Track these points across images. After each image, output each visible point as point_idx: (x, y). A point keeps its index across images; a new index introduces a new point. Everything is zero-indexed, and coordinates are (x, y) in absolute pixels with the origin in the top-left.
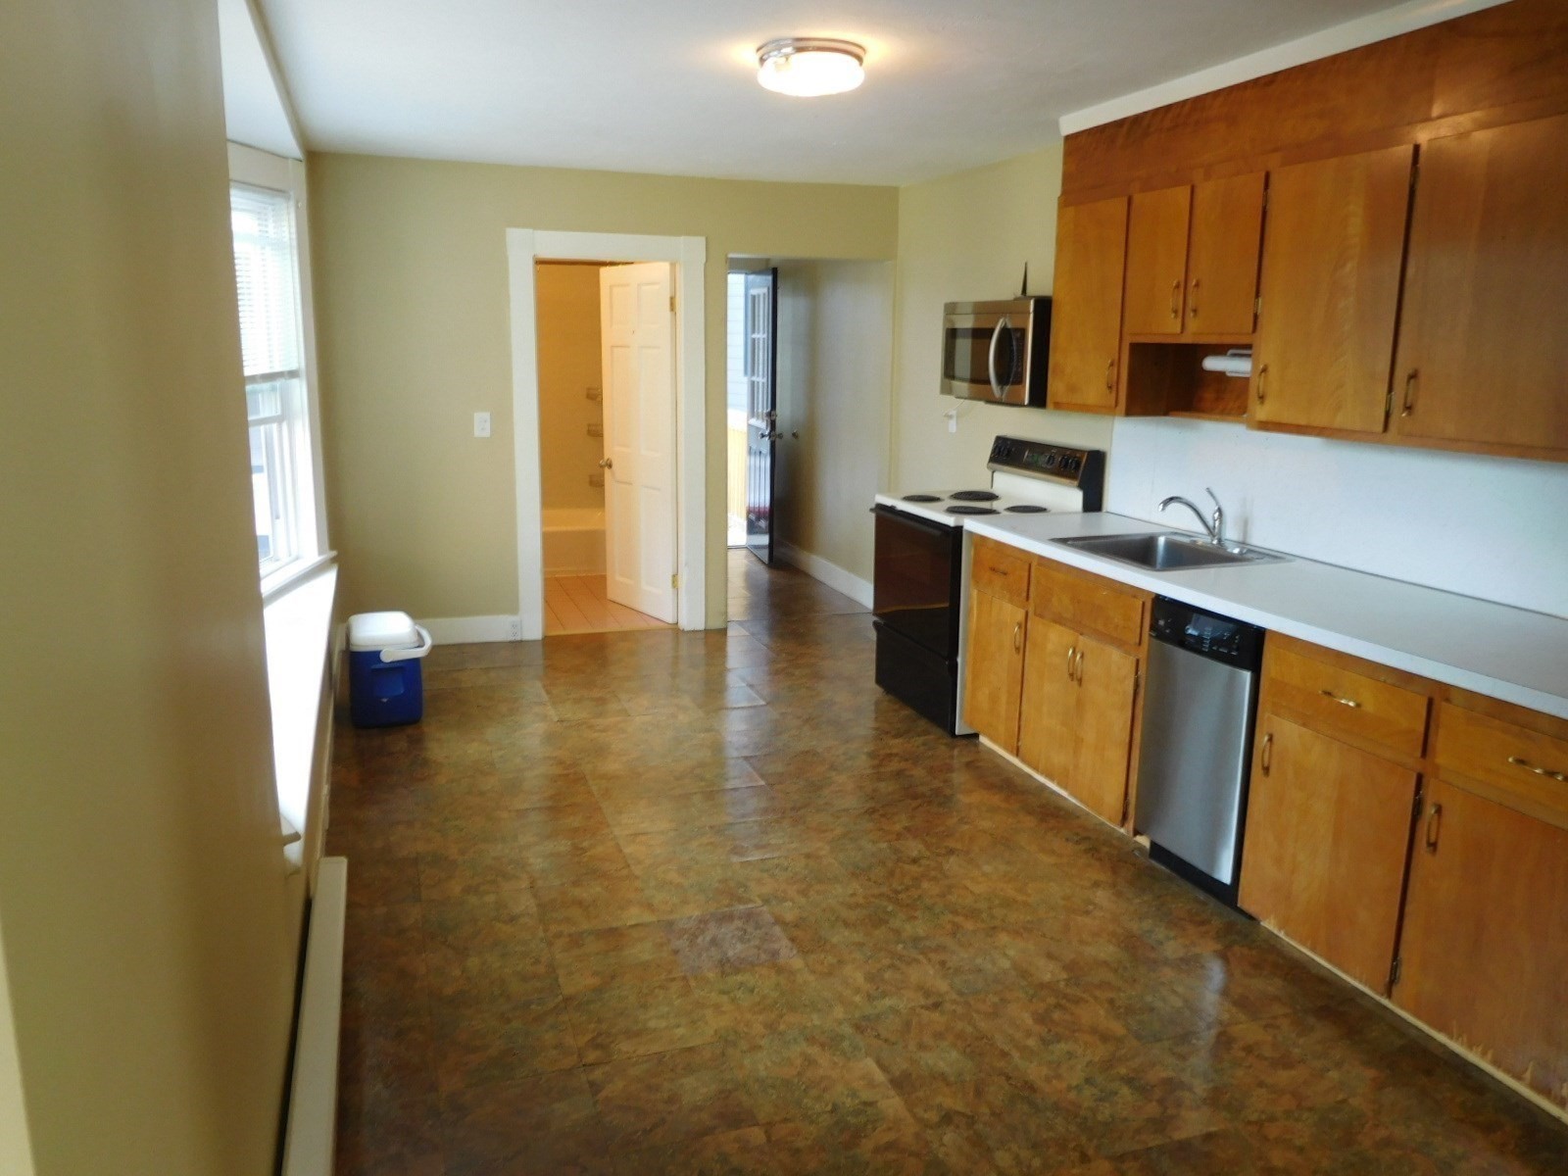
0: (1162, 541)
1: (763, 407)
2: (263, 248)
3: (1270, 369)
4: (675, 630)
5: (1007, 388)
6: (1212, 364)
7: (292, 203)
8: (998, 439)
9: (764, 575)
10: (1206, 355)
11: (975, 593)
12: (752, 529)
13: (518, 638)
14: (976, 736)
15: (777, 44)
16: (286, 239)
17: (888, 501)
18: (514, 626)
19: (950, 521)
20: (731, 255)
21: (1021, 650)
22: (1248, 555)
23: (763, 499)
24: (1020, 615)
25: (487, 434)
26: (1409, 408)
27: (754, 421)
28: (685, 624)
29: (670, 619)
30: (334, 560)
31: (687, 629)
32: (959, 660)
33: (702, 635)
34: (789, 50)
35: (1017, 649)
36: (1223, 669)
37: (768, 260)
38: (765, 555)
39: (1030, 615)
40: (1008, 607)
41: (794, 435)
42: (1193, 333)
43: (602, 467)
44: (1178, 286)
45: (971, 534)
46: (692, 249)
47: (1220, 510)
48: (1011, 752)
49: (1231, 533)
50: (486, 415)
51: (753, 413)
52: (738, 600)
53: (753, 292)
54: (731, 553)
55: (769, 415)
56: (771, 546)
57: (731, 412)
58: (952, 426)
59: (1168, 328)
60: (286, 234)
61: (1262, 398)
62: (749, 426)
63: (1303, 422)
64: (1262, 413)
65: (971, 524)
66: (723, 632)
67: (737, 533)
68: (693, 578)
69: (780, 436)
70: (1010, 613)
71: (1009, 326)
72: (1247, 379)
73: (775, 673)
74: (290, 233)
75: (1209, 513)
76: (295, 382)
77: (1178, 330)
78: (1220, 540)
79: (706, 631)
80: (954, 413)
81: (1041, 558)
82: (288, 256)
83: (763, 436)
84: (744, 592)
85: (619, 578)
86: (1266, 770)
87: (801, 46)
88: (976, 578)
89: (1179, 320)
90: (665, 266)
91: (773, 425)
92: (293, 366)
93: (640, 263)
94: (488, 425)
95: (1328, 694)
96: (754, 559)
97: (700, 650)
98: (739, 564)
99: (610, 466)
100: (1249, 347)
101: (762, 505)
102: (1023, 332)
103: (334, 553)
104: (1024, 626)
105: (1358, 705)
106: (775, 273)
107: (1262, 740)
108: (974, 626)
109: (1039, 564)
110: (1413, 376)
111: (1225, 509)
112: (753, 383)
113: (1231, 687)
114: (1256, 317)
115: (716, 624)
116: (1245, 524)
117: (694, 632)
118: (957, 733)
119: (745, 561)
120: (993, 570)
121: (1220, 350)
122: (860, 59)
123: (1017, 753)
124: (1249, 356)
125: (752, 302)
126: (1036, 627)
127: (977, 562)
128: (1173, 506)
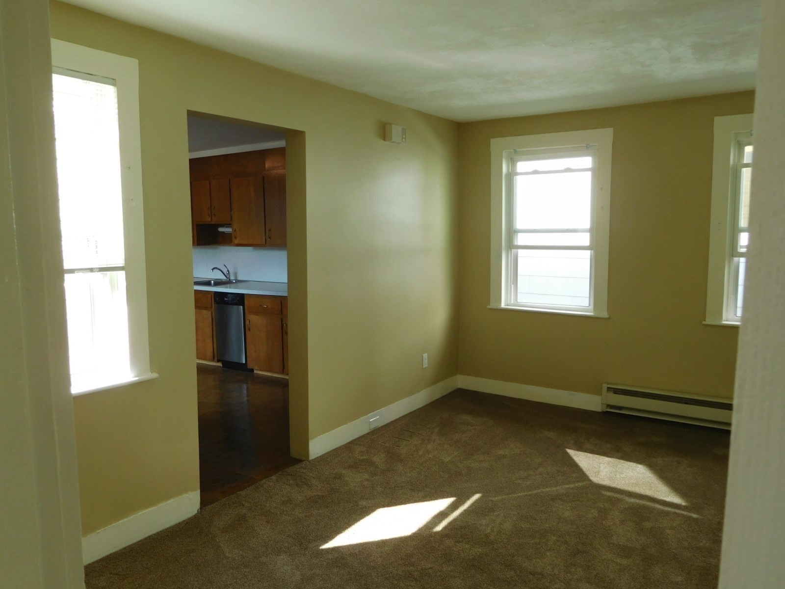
0: (212, 282)
3: (237, 230)
6: (221, 229)
10: (219, 227)
22: (238, 281)
26: (270, 238)
36: (235, 307)
42: (215, 220)
44: (209, 208)
47: (228, 271)
49: (232, 278)
59: (207, 219)
61: (236, 238)
63: (247, 243)
64: (236, 242)
72: (231, 234)
75: (225, 271)
77: (210, 220)
78: (229, 279)
86: (249, 329)
89: (210, 218)
95: (260, 306)
100: (230, 225)
105: (267, 306)
107: (247, 322)
110: (270, 230)
111: (229, 270)
113: (238, 310)
114: (231, 216)
116: (236, 274)
121: (223, 226)
124: (231, 227)
128: (215, 270)
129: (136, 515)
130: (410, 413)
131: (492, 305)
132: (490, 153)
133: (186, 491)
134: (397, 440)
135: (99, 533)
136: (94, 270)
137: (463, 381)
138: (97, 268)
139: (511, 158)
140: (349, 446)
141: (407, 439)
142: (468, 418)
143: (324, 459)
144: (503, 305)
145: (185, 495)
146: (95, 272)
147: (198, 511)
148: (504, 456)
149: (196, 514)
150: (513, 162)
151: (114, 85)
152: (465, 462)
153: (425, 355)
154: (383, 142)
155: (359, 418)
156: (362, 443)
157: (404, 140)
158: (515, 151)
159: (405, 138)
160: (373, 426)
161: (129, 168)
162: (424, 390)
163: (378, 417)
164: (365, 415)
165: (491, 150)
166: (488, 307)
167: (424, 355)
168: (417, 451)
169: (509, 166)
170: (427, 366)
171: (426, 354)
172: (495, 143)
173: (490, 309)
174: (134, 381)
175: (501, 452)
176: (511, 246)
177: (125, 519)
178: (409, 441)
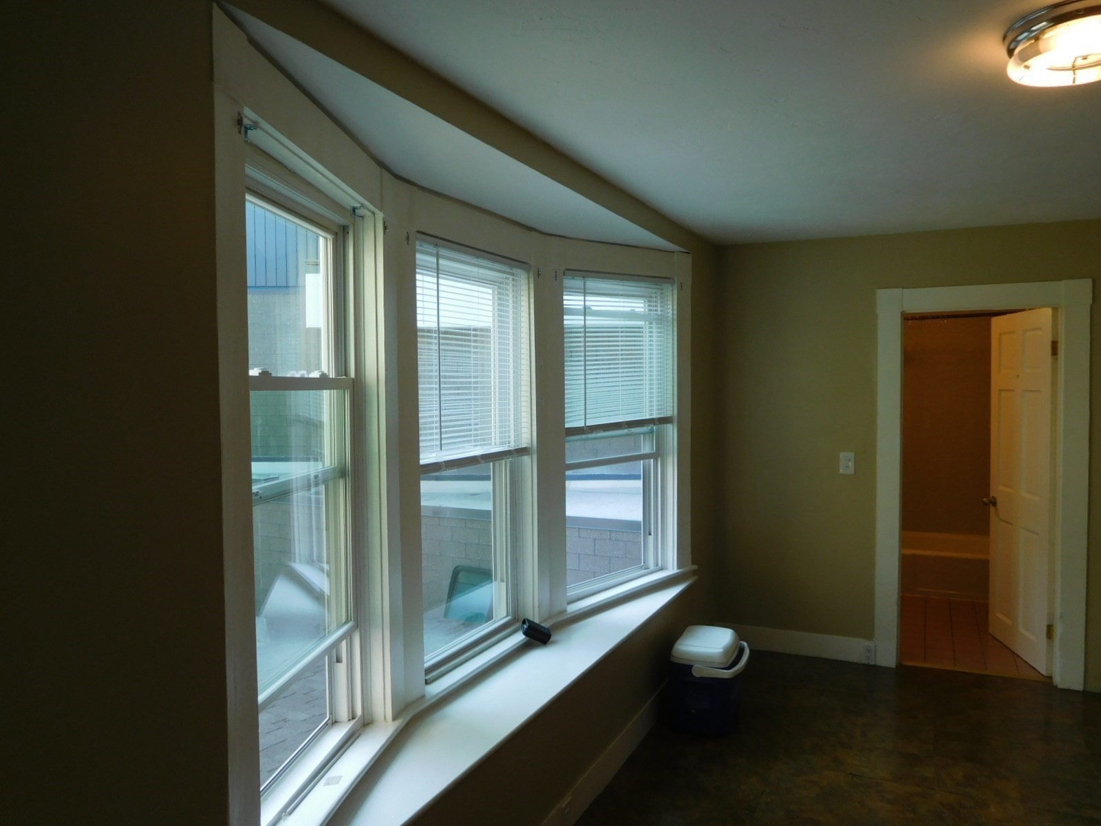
2: (651, 323)
4: (1047, 683)
7: (675, 287)
13: (872, 663)
16: (670, 315)
18: (869, 651)
25: (851, 471)
28: (1059, 681)
29: (1043, 673)
30: (694, 573)
31: (1061, 686)
33: (1081, 696)
43: (985, 504)
46: (1078, 292)
50: (851, 455)
60: (670, 311)
68: (1070, 630)
74: (673, 310)
76: (670, 426)
79: (1085, 693)
82: (670, 328)
85: (999, 615)
92: (669, 414)
94: (851, 464)
99: (995, 504)
103: (695, 567)
117: (1069, 690)
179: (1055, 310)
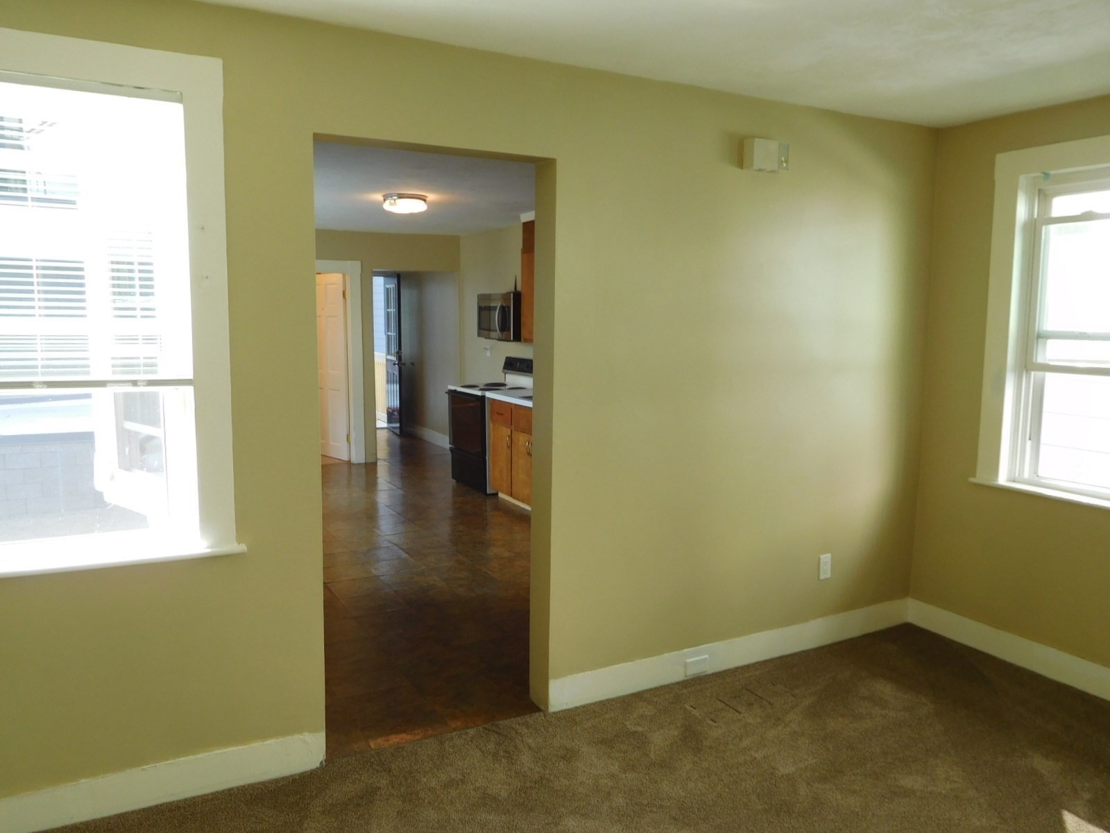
1: (394, 349)
4: (349, 463)
5: (505, 333)
8: (507, 358)
9: (397, 441)
11: (491, 425)
12: (390, 420)
14: (497, 494)
15: (391, 196)
17: (452, 388)
19: (479, 393)
20: (374, 270)
21: (510, 447)
23: (396, 403)
24: (509, 433)
27: (389, 357)
28: (354, 460)
29: (346, 458)
31: (355, 463)
32: (487, 458)
33: (364, 465)
34: (396, 197)
35: (508, 447)
37: (395, 272)
38: (398, 431)
39: (513, 431)
40: (504, 429)
41: (412, 363)
45: (489, 398)
46: (354, 267)
48: (508, 495)
51: (388, 353)
52: (382, 451)
53: (388, 286)
54: (378, 431)
55: (398, 353)
56: (401, 428)
57: (376, 353)
58: (488, 354)
62: (387, 360)
65: (489, 395)
66: (375, 464)
67: (382, 422)
68: (358, 435)
69: (404, 364)
70: (505, 431)
71: (504, 305)
73: (403, 478)
79: (366, 463)
80: (488, 347)
81: (516, 405)
83: (394, 364)
84: (386, 448)
87: (401, 196)
88: (491, 418)
90: (339, 276)
91: (400, 358)
93: (324, 273)
96: (391, 433)
97: (363, 471)
98: (382, 437)
101: (395, 407)
102: (509, 308)
104: (511, 437)
106: (399, 278)
108: (492, 440)
109: (515, 408)
112: (388, 312)
115: (371, 460)
117: (359, 464)
118: (488, 492)
119: (387, 435)
120: (498, 413)
122: (425, 200)
123: (511, 495)
125: (387, 291)
126: (515, 435)
127: (492, 412)
129: (210, 753)
130: (781, 658)
131: (980, 478)
132: (992, 182)
133: (299, 729)
134: (721, 705)
135: (143, 770)
136: (139, 384)
137: (916, 612)
138: (144, 381)
139: (1040, 191)
140: (627, 703)
141: (740, 709)
142: (885, 689)
143: (572, 716)
144: (1003, 480)
145: (296, 736)
146: (140, 386)
147: (321, 763)
148: (907, 793)
149: (317, 768)
150: (1043, 197)
151: (180, 100)
152: (816, 785)
153: (826, 558)
154: (739, 170)
155: (663, 653)
156: (655, 699)
157: (785, 165)
158: (1046, 175)
159: (786, 162)
160: (692, 671)
161: (203, 228)
162: (819, 620)
163: (707, 656)
164: (676, 650)
165: (996, 178)
166: (972, 480)
167: (821, 557)
168: (741, 740)
169: (1033, 207)
170: (828, 575)
171: (829, 555)
172: (1004, 162)
173: (976, 485)
174: (206, 553)
175: (907, 782)
176: (1027, 364)
177: (191, 757)
178: (740, 713)
179: (344, 275)
